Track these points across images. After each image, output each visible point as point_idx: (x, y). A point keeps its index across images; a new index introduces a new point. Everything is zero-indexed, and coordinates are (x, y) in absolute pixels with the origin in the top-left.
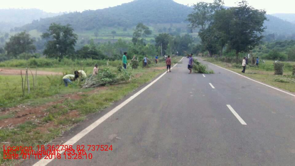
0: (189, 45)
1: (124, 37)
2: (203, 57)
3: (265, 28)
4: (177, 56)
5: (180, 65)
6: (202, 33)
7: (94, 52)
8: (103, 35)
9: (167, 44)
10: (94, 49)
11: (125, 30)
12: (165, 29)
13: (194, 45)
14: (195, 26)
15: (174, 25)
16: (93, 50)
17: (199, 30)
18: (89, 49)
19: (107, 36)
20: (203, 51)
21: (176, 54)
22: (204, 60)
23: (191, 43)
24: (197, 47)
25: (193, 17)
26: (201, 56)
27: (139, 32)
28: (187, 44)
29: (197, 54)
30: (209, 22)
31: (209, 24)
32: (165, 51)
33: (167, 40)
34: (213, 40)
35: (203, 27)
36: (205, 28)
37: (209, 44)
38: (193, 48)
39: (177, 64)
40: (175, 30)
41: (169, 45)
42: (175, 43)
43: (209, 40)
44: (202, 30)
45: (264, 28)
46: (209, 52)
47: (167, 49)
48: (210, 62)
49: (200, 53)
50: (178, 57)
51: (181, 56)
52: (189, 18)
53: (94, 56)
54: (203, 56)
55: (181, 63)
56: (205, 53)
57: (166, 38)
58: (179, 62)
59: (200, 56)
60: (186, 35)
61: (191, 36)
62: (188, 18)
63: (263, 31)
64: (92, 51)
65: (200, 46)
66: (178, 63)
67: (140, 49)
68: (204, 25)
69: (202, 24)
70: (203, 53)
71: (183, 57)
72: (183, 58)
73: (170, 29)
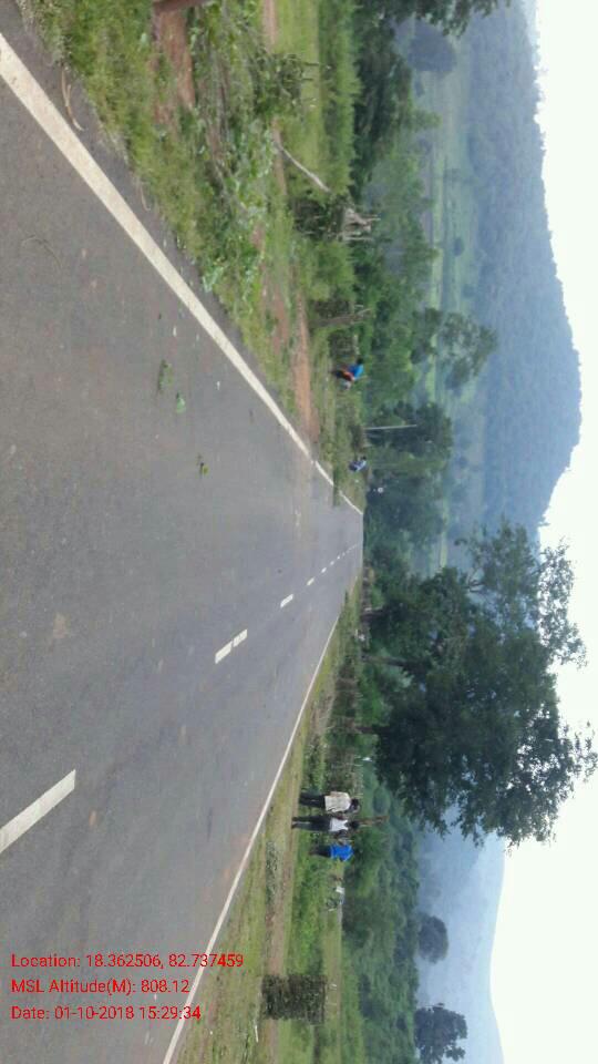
0: (406, 535)
1: (440, 286)
2: (361, 585)
3: (478, 840)
4: (368, 489)
5: (327, 497)
6: (451, 583)
7: (388, 121)
8: (449, 204)
9: (412, 451)
10: (399, 121)
11: (467, 292)
12: (465, 444)
13: (404, 550)
14: (479, 553)
15: (478, 478)
16: (396, 116)
17: (464, 571)
18: (400, 98)
19: (445, 221)
20: (382, 584)
21: (373, 487)
22: (351, 593)
23: (414, 539)
24: (399, 564)
25: (514, 546)
26: (366, 579)
27: (461, 338)
28: (408, 526)
29: (372, 564)
30: (491, 608)
31: (488, 607)
32: (387, 445)
33: (429, 451)
34: (424, 624)
35: (473, 584)
36: (473, 592)
37: (412, 610)
38: (395, 549)
39: (332, 483)
40: (459, 481)
41: (411, 456)
42: (416, 482)
43: (425, 607)
44: (463, 581)
45: (476, 836)
46: (379, 611)
47: (393, 451)
48: (340, 620)
49: (376, 576)
50: (362, 492)
51: (365, 504)
52: (514, 532)
53: (371, 117)
54: (366, 585)
55: (336, 501)
56: (378, 593)
57: (435, 447)
58: (341, 493)
59: (366, 574)
60: (441, 522)
61: (435, 541)
62: (513, 527)
63: (465, 830)
64: (392, 109)
65: (403, 575)
66: (336, 491)
67: (399, 333)
68: (484, 589)
69: (488, 582)
70: (376, 585)
71: (361, 513)
72: (358, 510)
73: (462, 462)
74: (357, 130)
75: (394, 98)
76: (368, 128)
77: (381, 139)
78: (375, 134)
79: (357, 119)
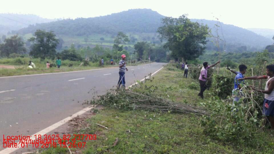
16: (73, 53)
19: (96, 42)
27: (120, 40)
41: (144, 51)
42: (151, 51)
47: (143, 55)
53: (73, 58)
57: (143, 46)
74: (75, 60)
75: (70, 53)
76: (75, 58)
77: (77, 56)
78: (76, 57)
79: (73, 60)
